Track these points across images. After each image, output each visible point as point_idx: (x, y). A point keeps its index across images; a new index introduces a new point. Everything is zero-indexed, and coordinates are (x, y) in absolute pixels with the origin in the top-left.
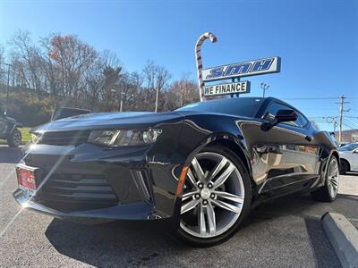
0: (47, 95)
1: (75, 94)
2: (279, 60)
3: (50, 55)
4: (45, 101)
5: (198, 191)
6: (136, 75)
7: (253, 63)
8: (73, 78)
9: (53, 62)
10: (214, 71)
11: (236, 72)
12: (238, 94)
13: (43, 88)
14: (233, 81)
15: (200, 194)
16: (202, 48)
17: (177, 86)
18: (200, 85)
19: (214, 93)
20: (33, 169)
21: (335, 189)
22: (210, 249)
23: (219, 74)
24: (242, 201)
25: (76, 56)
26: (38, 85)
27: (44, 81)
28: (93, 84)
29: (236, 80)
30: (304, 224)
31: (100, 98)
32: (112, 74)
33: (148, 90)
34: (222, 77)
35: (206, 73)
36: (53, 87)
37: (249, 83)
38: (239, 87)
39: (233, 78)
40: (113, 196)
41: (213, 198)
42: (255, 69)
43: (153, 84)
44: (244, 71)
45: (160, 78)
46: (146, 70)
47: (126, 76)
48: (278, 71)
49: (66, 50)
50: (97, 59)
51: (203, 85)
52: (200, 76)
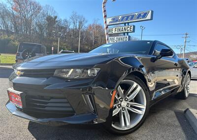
0: (12, 33)
1: (30, 33)
2: (152, 12)
3: (13, 8)
4: (12, 37)
5: (120, 103)
6: (66, 21)
7: (136, 14)
8: (28, 23)
9: (15, 13)
10: (113, 19)
11: (127, 20)
12: (128, 33)
13: (10, 29)
14: (125, 25)
15: (120, 105)
16: (106, 4)
17: (90, 27)
18: (105, 27)
19: (114, 32)
20: (19, 93)
21: (188, 92)
22: (127, 136)
23: (117, 21)
24: (145, 108)
25: (29, 9)
26: (7, 27)
27: (10, 24)
28: (40, 26)
29: (127, 24)
30: (175, 115)
31: (45, 35)
32: (51, 21)
33: (73, 30)
34: (118, 23)
35: (109, 20)
36: (16, 28)
37: (134, 27)
38: (129, 29)
39: (125, 23)
40: (71, 109)
41: (128, 107)
42: (138, 18)
43: (76, 26)
44: (131, 19)
45: (80, 23)
46: (72, 18)
47: (60, 21)
48: (151, 19)
49: (22, 5)
50: (42, 11)
51: (107, 27)
52: (106, 22)
